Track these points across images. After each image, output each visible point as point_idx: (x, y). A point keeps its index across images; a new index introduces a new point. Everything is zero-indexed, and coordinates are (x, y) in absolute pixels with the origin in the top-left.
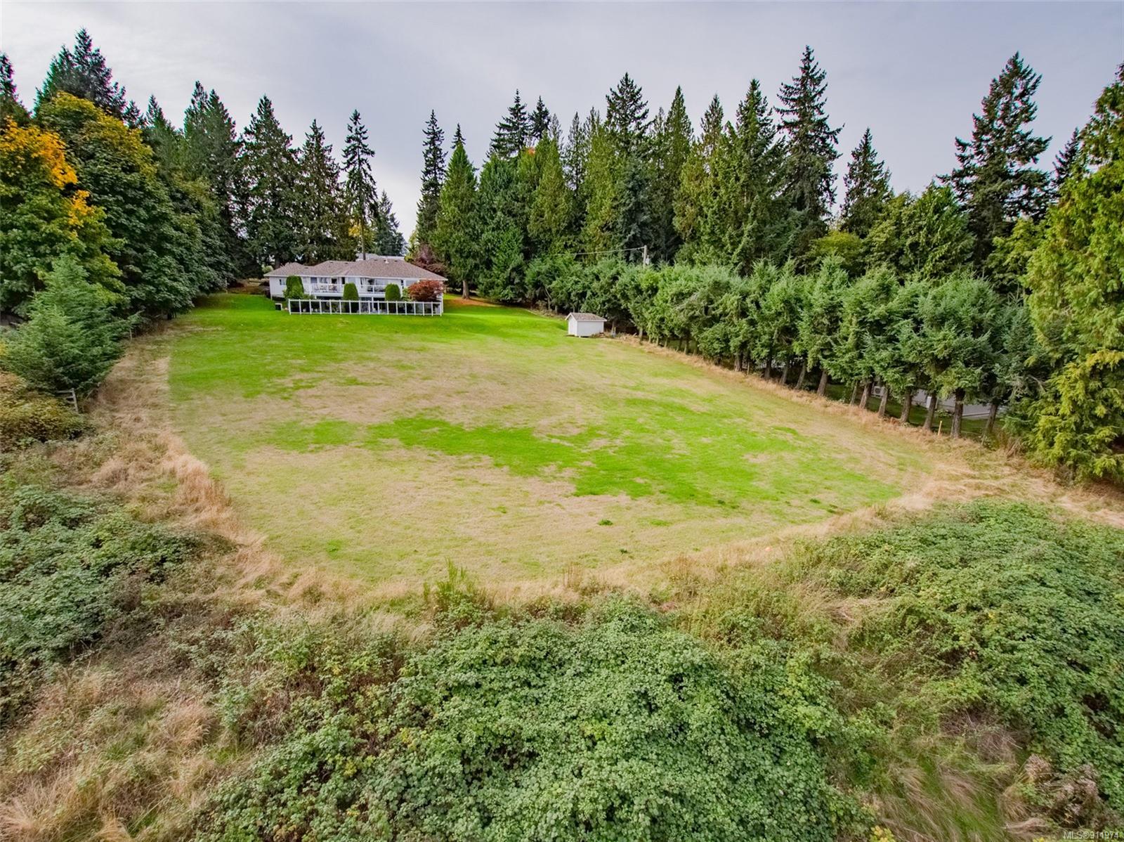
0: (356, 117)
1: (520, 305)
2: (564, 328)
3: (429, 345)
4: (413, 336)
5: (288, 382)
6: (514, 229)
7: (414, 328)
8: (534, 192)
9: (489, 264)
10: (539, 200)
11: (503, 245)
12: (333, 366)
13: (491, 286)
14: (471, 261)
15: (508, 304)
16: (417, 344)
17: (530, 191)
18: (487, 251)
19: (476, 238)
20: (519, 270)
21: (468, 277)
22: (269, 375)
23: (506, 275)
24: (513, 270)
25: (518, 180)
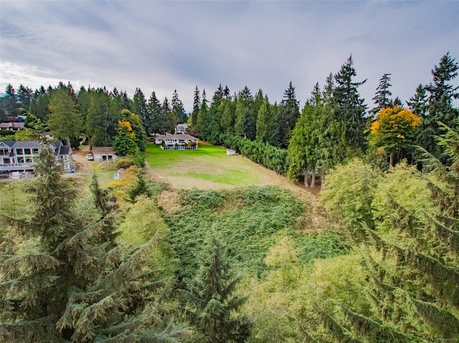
0: (175, 91)
1: (218, 145)
2: (226, 152)
3: (193, 158)
4: (190, 155)
5: (168, 166)
6: (217, 124)
7: (191, 153)
8: (223, 115)
9: (210, 134)
10: (223, 118)
11: (214, 129)
12: (175, 163)
13: (211, 140)
14: (206, 133)
15: (216, 144)
16: (191, 158)
17: (221, 114)
18: (210, 130)
19: (207, 127)
20: (218, 136)
21: (205, 137)
22: (164, 165)
23: (214, 137)
24: (216, 136)
25: (218, 112)
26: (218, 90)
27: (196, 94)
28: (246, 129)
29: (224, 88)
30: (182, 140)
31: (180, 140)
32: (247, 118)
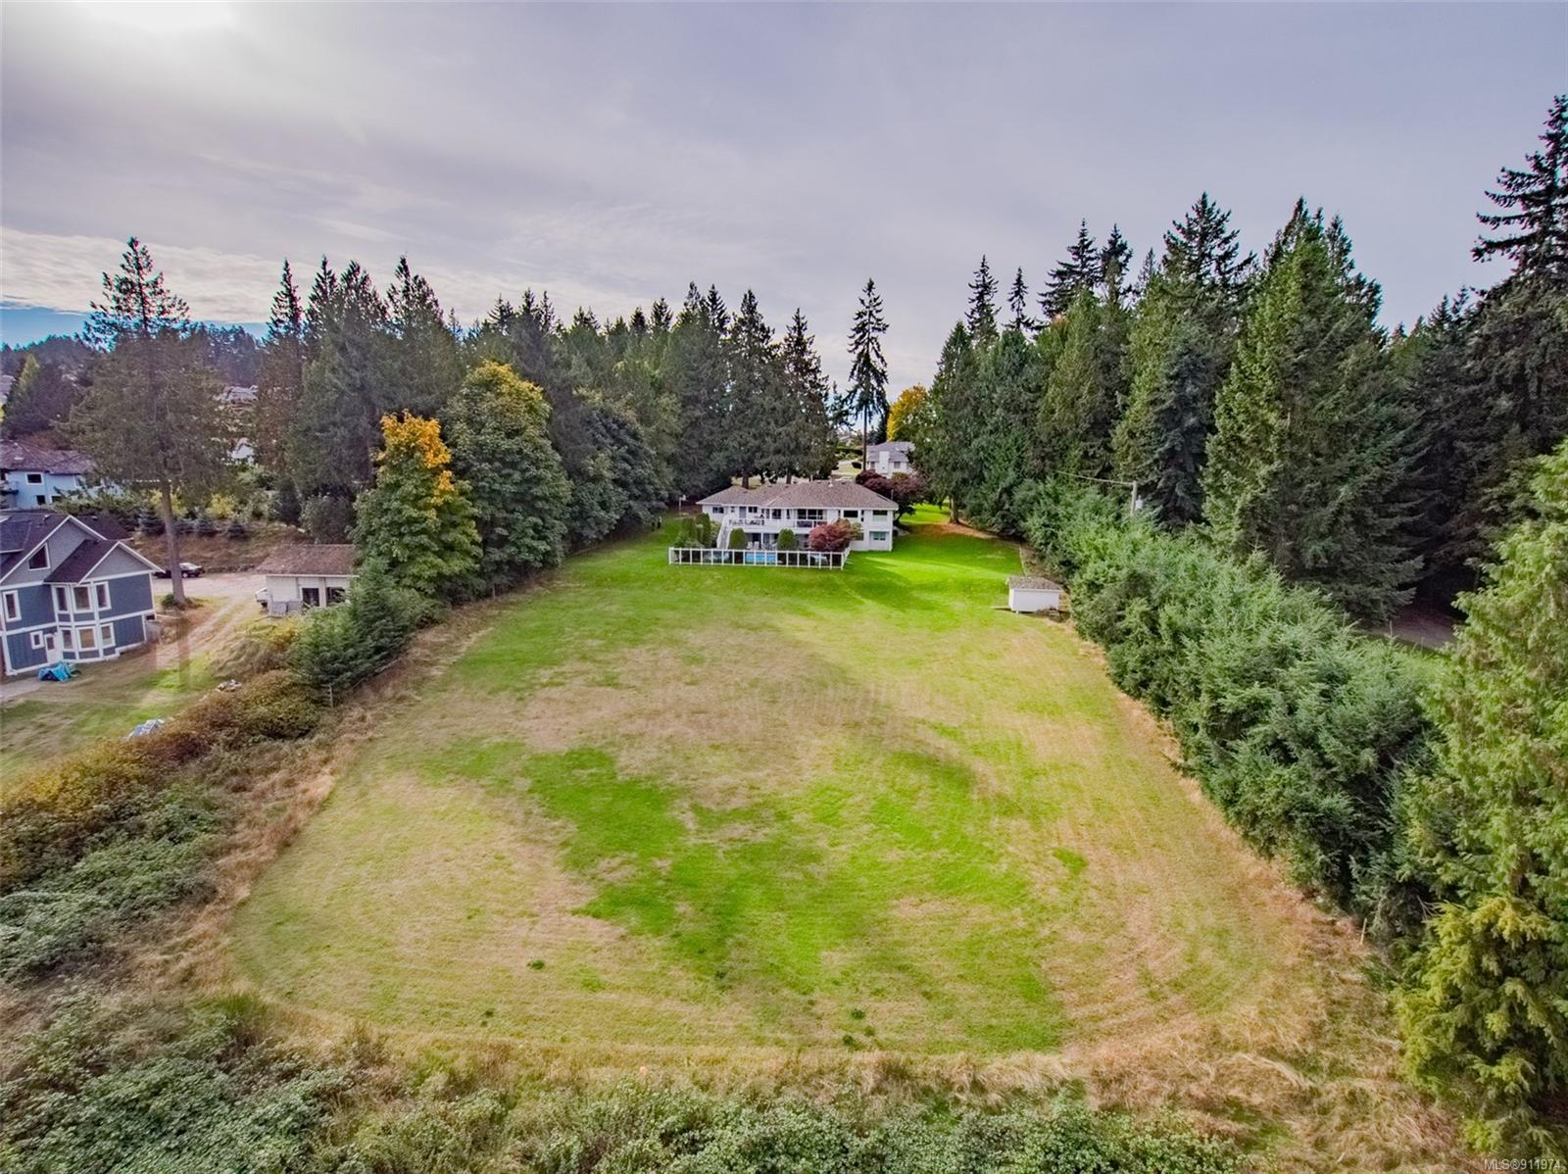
0: (870, 286)
6: (1018, 431)
9: (979, 478)
10: (1051, 392)
11: (999, 454)
13: (979, 509)
15: (1001, 537)
17: (1047, 375)
18: (979, 461)
19: (966, 443)
20: (1010, 492)
23: (995, 496)
24: (1004, 490)
25: (1034, 362)
26: (1069, 259)
27: (981, 297)
28: (1172, 450)
29: (1100, 243)
30: (812, 512)
31: (801, 513)
32: (1182, 386)
